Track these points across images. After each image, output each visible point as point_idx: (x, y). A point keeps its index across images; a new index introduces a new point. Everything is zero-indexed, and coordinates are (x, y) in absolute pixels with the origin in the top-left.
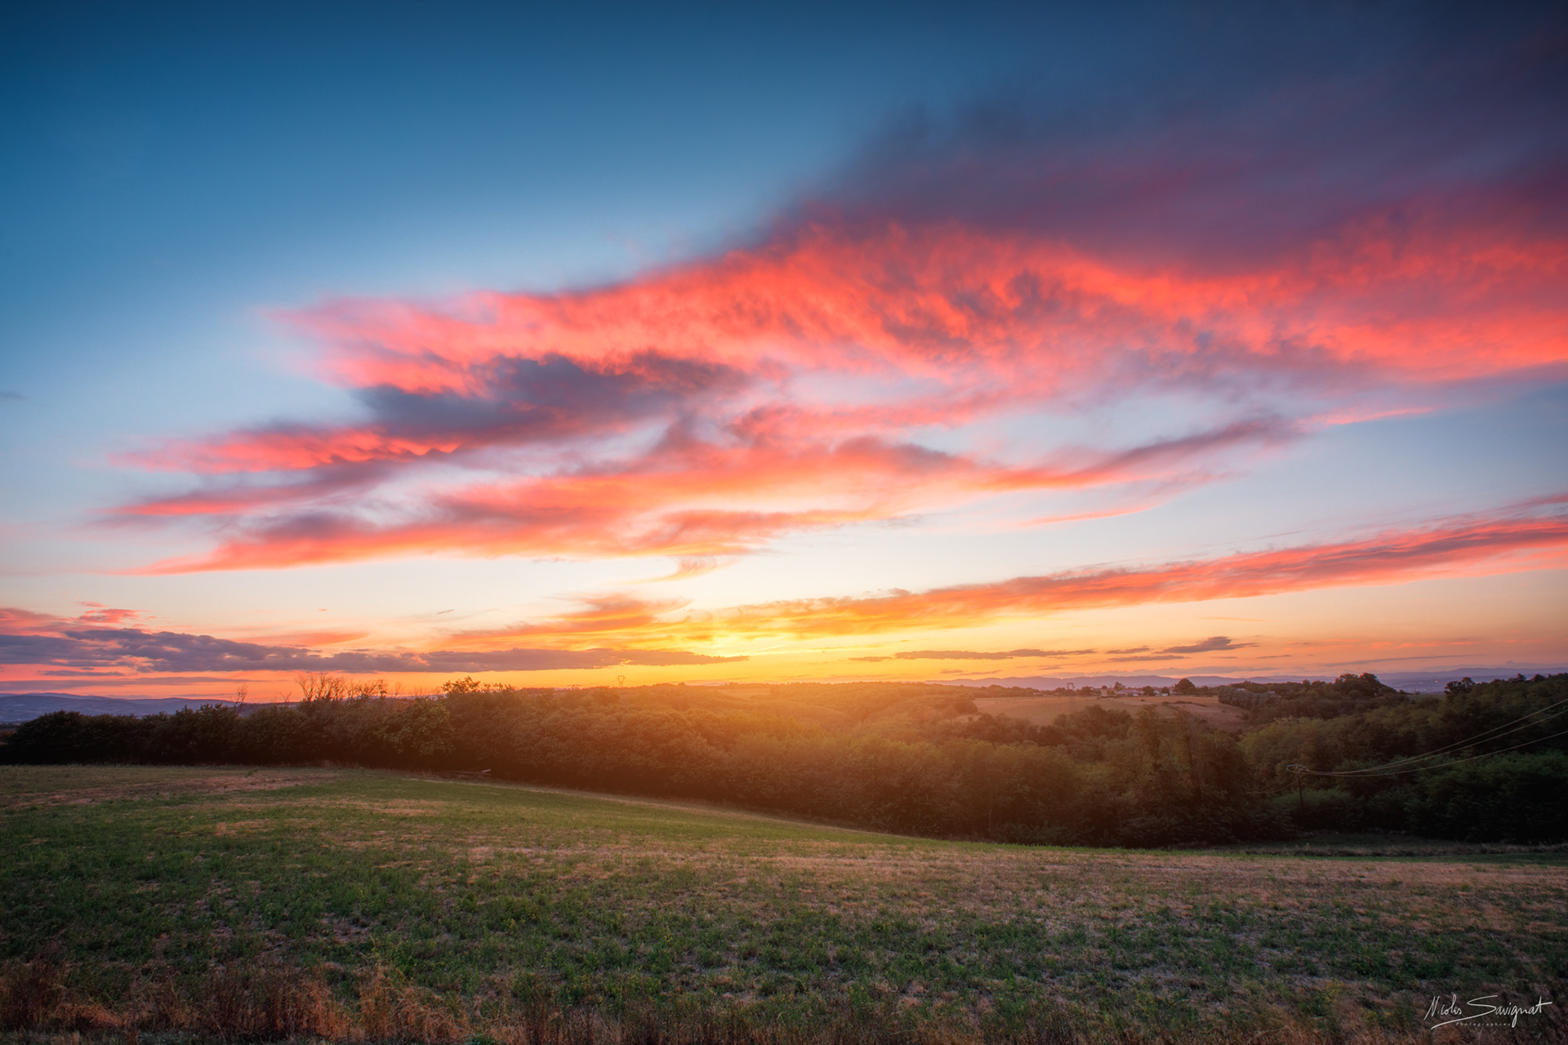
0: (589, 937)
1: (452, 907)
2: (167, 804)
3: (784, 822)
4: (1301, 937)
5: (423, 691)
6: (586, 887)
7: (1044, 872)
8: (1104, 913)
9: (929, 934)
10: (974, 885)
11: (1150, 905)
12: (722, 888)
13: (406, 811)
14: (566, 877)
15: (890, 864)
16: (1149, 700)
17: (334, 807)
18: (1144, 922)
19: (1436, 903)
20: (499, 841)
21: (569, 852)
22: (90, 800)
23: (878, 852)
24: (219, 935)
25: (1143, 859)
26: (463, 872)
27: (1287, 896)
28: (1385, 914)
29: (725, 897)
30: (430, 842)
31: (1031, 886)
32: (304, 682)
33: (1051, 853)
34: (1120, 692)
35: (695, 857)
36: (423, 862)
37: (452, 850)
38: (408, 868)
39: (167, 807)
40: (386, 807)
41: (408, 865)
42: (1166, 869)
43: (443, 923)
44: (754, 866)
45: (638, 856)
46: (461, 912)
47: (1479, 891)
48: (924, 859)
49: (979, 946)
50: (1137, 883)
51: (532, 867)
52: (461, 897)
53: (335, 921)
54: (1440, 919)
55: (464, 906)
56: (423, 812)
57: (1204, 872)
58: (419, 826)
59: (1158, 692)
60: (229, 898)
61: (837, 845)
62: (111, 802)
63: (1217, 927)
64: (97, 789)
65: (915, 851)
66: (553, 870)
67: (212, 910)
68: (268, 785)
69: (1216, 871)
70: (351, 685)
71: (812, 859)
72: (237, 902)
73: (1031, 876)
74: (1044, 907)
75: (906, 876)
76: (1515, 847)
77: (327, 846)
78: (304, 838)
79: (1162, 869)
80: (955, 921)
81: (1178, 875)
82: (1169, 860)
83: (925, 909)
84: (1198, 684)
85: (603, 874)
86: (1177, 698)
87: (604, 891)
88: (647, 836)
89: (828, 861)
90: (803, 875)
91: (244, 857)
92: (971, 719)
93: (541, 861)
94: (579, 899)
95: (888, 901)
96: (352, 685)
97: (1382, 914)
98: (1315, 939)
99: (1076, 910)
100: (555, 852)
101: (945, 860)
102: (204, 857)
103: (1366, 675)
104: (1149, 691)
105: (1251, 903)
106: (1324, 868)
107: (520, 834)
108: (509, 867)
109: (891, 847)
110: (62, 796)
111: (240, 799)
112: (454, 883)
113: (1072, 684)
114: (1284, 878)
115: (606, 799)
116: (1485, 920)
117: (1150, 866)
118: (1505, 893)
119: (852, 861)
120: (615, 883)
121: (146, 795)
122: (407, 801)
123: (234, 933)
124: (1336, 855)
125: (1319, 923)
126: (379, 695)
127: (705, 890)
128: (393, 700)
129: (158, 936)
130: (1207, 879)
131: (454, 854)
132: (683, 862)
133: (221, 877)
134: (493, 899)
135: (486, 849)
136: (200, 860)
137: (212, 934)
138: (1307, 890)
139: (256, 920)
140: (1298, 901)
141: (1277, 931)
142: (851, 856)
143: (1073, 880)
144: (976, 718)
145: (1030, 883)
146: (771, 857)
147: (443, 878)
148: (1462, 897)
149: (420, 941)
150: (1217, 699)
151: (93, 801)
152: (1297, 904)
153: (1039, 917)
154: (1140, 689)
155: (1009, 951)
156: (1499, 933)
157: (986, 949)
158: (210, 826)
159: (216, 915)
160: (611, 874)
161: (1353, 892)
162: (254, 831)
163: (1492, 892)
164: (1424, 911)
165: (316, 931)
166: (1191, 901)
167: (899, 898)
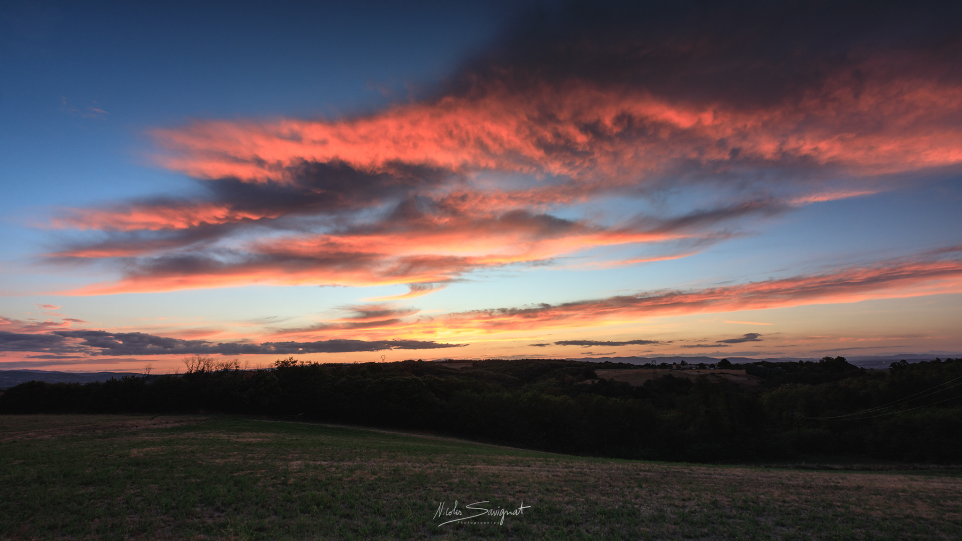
0: (362, 516)
1: (278, 499)
2: (100, 438)
3: (481, 444)
4: (800, 520)
5: (262, 366)
6: (360, 485)
7: (639, 477)
8: (677, 502)
9: (569, 514)
10: (596, 484)
11: (705, 498)
12: (443, 485)
13: (251, 440)
14: (349, 479)
15: (545, 470)
16: (703, 372)
17: (205, 438)
18: (702, 508)
19: (885, 500)
20: (308, 457)
21: (351, 464)
22: (51, 436)
23: (537, 463)
24: (131, 519)
25: (700, 469)
26: (285, 477)
27: (791, 494)
28: (853, 506)
29: (445, 491)
30: (265, 458)
31: (631, 485)
32: (188, 361)
33: (643, 465)
34: (685, 367)
35: (427, 466)
36: (261, 471)
37: (279, 463)
38: (251, 475)
39: (100, 440)
40: (238, 438)
41: (251, 473)
42: (714, 476)
43: (272, 509)
44: (463, 471)
45: (393, 465)
46: (284, 502)
47: (913, 493)
48: (566, 467)
49: (600, 522)
50: (697, 484)
51: (328, 473)
52: (284, 492)
53: (205, 509)
54: (888, 510)
55: (285, 498)
56: (261, 440)
57: (739, 478)
58: (258, 449)
59: (708, 367)
60: (137, 496)
61: (513, 458)
62: (64, 437)
63: (747, 513)
64: (56, 429)
65: (560, 462)
66: (341, 475)
67: (127, 503)
68: (164, 425)
69: (746, 477)
70: (218, 361)
71: (498, 467)
72: (143, 498)
73: (631, 478)
74: (639, 498)
75: (555, 478)
76: (936, 466)
77: (201, 462)
78: (186, 458)
79: (712, 476)
80: (585, 506)
81: (722, 480)
82: (716, 470)
83: (566, 499)
84: (733, 362)
85: (371, 477)
86: (720, 371)
87: (372, 487)
88: (398, 453)
89: (507, 468)
90: (492, 477)
91: (148, 470)
92: (593, 382)
93: (334, 469)
94: (356, 492)
95: (544, 493)
96: (218, 363)
97: (851, 506)
98: (809, 521)
99: (659, 500)
100: (342, 463)
101: (578, 468)
102: (123, 470)
103: (839, 357)
104: (702, 366)
105: (769, 498)
106: (814, 477)
107: (321, 453)
108: (313, 473)
109: (545, 460)
110: (33, 434)
111: (146, 434)
112: (279, 484)
113: (655, 361)
114: (789, 483)
115: (374, 431)
116: (917, 511)
117: (705, 474)
118: (930, 494)
119: (522, 468)
120: (378, 482)
121: (86, 432)
122: (251, 434)
123: (141, 518)
124: (821, 469)
125: (811, 511)
126: (235, 368)
127: (433, 486)
128: (244, 372)
129: (92, 520)
130: (740, 483)
131: (280, 466)
132: (420, 469)
133: (133, 483)
134: (303, 493)
135: (299, 462)
136: (120, 472)
137: (127, 519)
138: (804, 491)
139: (155, 509)
140: (798, 498)
141: (785, 516)
142: (521, 465)
143: (657, 482)
144: (596, 381)
145: (631, 483)
146: (473, 465)
147: (273, 481)
148: (901, 496)
149: (257, 521)
150: (745, 371)
151: (53, 436)
152: (797, 499)
153: (637, 504)
154: (697, 365)
155: (618, 525)
156: (926, 520)
157: (604, 524)
158: (127, 451)
159: (130, 507)
160: (376, 477)
161: (833, 493)
162: (155, 454)
163: (922, 494)
164: (877, 505)
165: (193, 515)
166: (731, 496)
167: (551, 491)
